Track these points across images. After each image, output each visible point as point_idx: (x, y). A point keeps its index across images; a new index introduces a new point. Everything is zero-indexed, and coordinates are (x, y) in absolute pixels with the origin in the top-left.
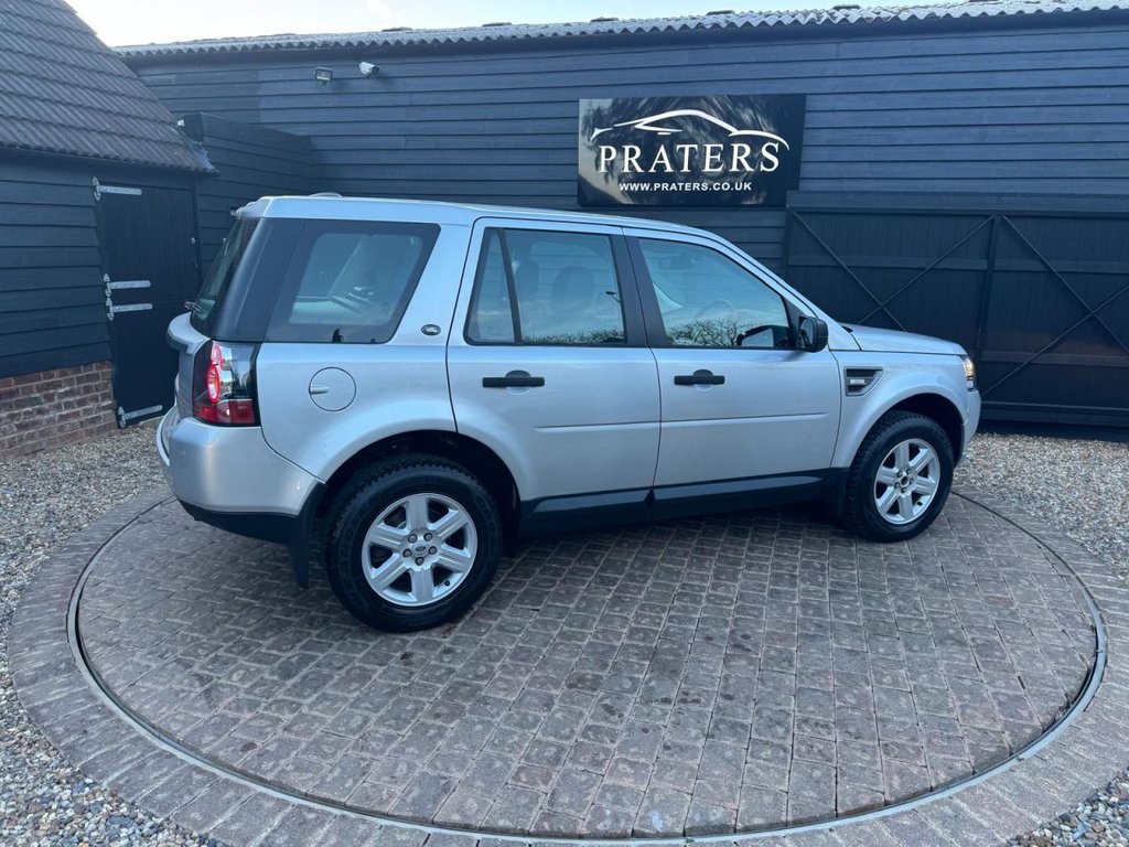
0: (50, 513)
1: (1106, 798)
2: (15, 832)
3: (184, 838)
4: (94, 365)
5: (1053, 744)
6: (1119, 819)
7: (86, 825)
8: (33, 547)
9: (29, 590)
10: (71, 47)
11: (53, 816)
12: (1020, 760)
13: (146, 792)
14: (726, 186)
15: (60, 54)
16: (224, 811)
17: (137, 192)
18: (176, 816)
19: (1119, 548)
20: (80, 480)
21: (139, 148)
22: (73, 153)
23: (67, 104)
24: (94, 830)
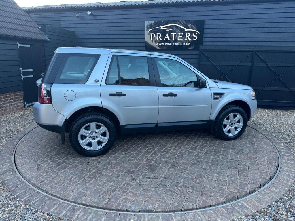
0: (7, 130)
1: (280, 201)
3: (43, 214)
4: (18, 92)
5: (267, 187)
6: (284, 206)
7: (18, 211)
8: (3, 139)
9: (2, 151)
10: (11, 8)
11: (9, 208)
12: (259, 191)
13: (33, 202)
14: (184, 44)
15: (8, 9)
16: (53, 207)
17: (29, 46)
18: (41, 208)
19: (285, 137)
20: (15, 122)
21: (29, 34)
22: (12, 36)
23: (10, 23)
24: (20, 212)
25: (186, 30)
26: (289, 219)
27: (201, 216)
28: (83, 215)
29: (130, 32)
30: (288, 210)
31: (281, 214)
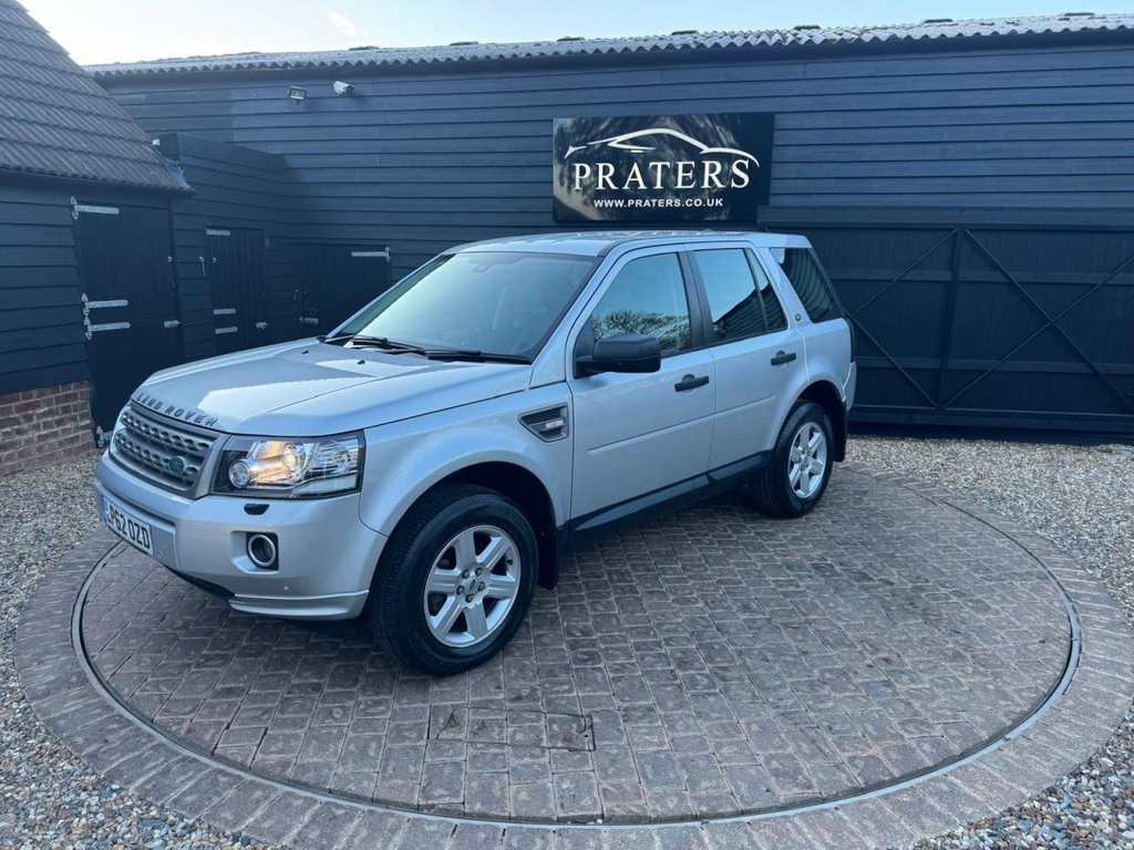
0: (40, 532)
1: (1088, 771)
2: (48, 837)
3: (218, 836)
4: (72, 385)
5: (1036, 724)
6: (1101, 789)
7: (118, 828)
8: (27, 566)
9: (29, 607)
10: (45, 67)
11: (83, 821)
12: (1007, 740)
13: (174, 795)
14: (698, 203)
16: (254, 810)
17: (114, 211)
18: (207, 817)
19: (1086, 544)
20: (64, 499)
21: (115, 166)
22: (52, 173)
23: (43, 125)
24: (127, 833)
25: (706, 150)
26: (1124, 834)
27: (805, 830)
28: (370, 839)
29: (496, 159)
30: (1118, 803)
31: (1096, 820)
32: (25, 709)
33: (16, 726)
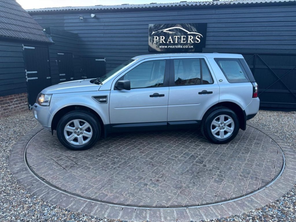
0: (15, 131)
1: (287, 196)
2: (18, 209)
4: (23, 94)
5: (274, 184)
6: (290, 200)
7: (36, 207)
8: (12, 140)
9: (12, 151)
10: (15, 10)
12: (266, 187)
13: (50, 199)
14: (187, 47)
15: (13, 12)
16: (71, 203)
17: (34, 48)
18: (59, 205)
19: (288, 137)
20: (21, 123)
21: (34, 36)
22: (17, 38)
23: (15, 25)
24: (38, 209)
25: (189, 33)
27: (213, 210)
28: (101, 211)
29: (134, 35)
30: (295, 204)
31: (289, 208)
32: (12, 177)
33: (9, 181)
